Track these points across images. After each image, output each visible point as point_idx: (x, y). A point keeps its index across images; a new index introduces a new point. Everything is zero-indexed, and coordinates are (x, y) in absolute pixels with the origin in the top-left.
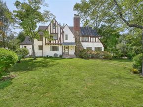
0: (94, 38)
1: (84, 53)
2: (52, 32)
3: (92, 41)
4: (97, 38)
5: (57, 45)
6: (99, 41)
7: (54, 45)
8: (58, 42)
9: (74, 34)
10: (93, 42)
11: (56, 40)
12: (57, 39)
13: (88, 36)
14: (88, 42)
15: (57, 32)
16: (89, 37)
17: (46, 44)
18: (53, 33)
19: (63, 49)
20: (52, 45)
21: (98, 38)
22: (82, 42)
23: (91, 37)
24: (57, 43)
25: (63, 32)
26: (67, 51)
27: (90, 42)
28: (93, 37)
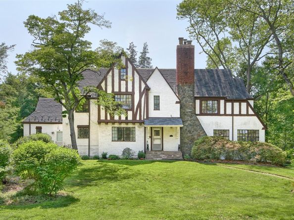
0: (236, 105)
1: (206, 147)
2: (116, 90)
3: (229, 111)
4: (244, 105)
5: (130, 125)
6: (251, 112)
7: (123, 125)
8: (134, 116)
9: (179, 92)
10: (233, 115)
11: (127, 110)
12: (132, 109)
13: (218, 99)
14: (218, 114)
15: (130, 90)
16: (222, 102)
17: (100, 122)
18: (120, 93)
19: (148, 135)
20: (117, 125)
21: (248, 105)
22: (201, 114)
23: (227, 101)
24: (130, 118)
25: (147, 89)
26: (157, 142)
27: (225, 114)
28: (233, 101)
